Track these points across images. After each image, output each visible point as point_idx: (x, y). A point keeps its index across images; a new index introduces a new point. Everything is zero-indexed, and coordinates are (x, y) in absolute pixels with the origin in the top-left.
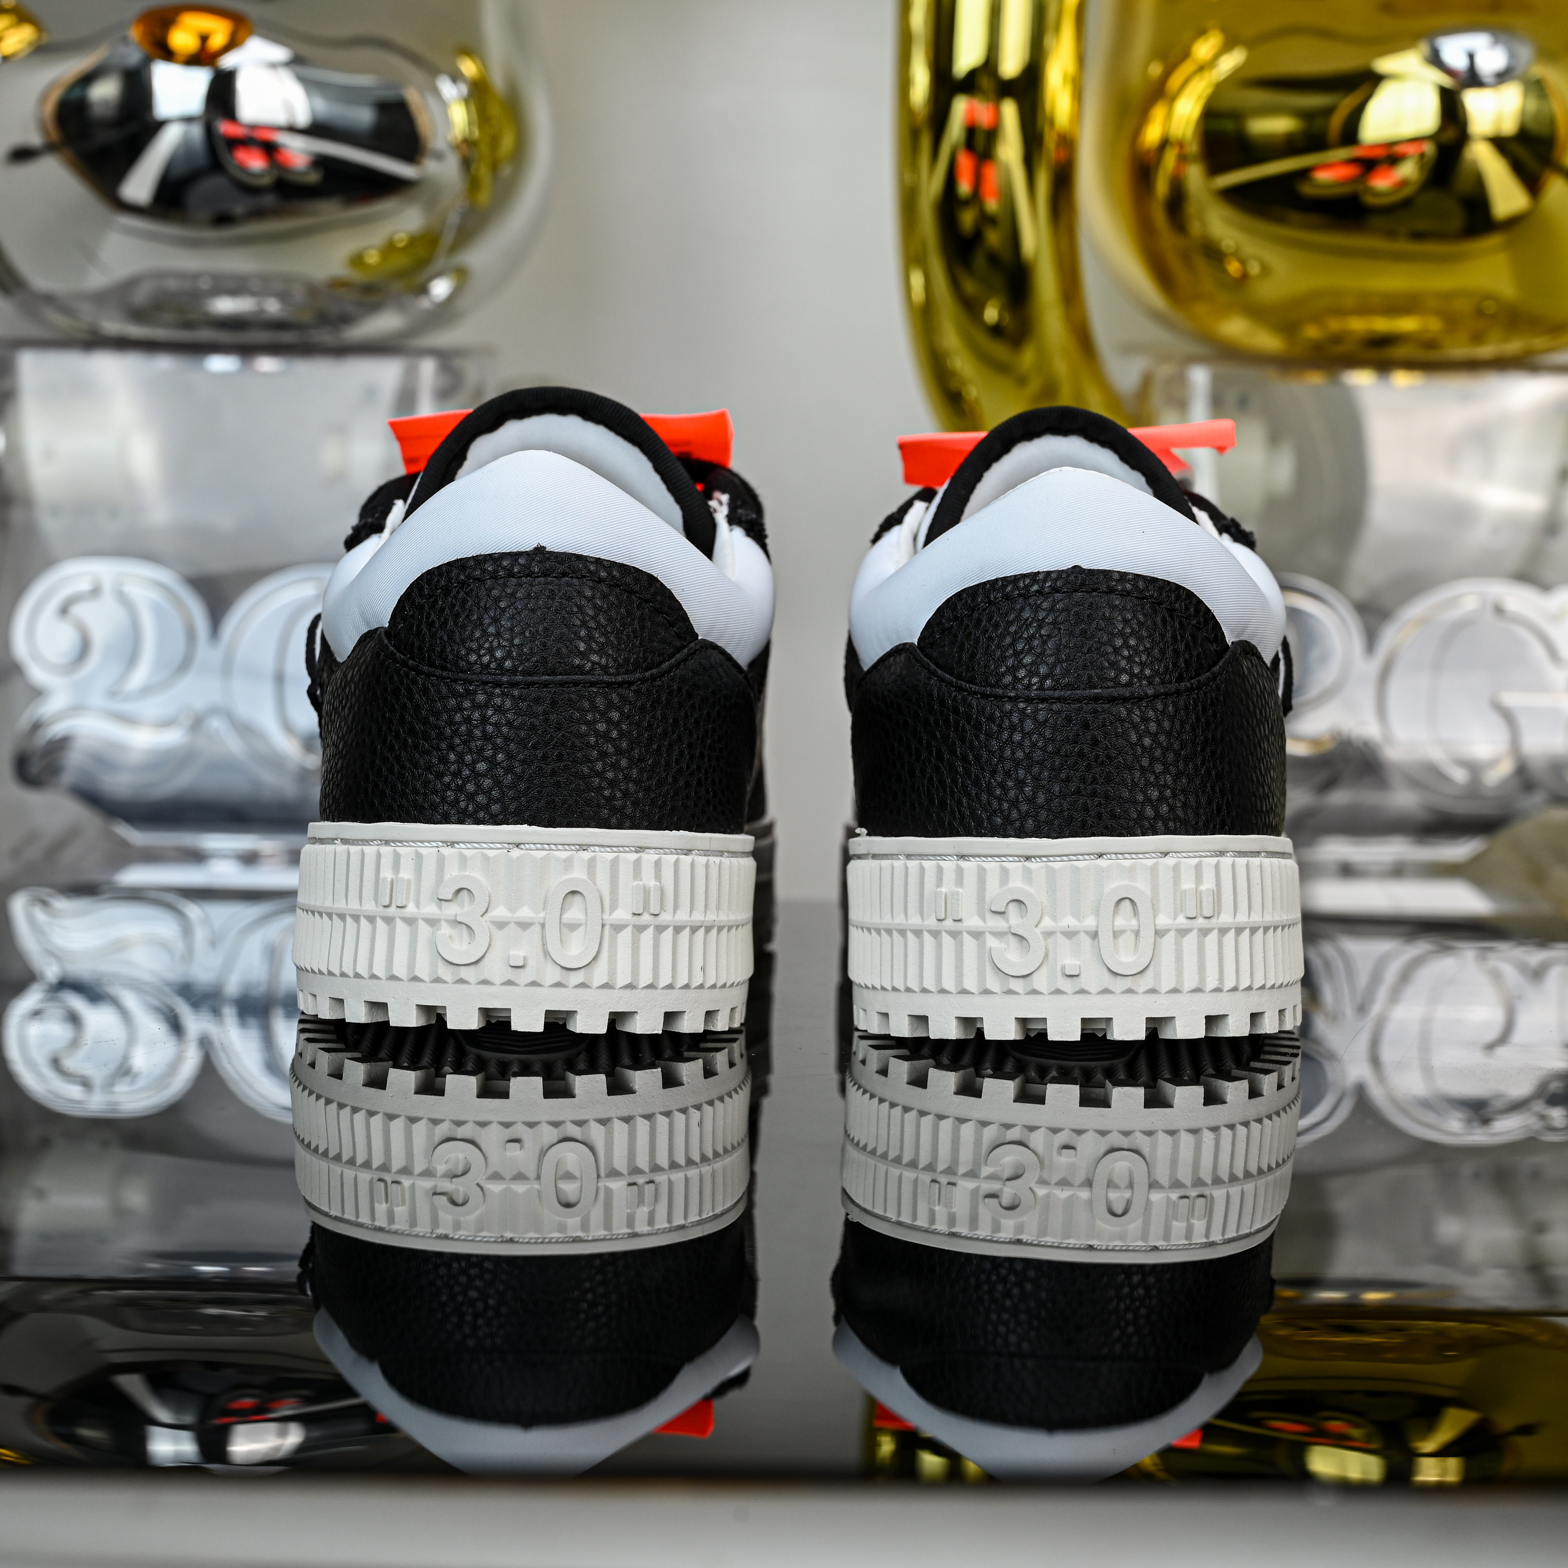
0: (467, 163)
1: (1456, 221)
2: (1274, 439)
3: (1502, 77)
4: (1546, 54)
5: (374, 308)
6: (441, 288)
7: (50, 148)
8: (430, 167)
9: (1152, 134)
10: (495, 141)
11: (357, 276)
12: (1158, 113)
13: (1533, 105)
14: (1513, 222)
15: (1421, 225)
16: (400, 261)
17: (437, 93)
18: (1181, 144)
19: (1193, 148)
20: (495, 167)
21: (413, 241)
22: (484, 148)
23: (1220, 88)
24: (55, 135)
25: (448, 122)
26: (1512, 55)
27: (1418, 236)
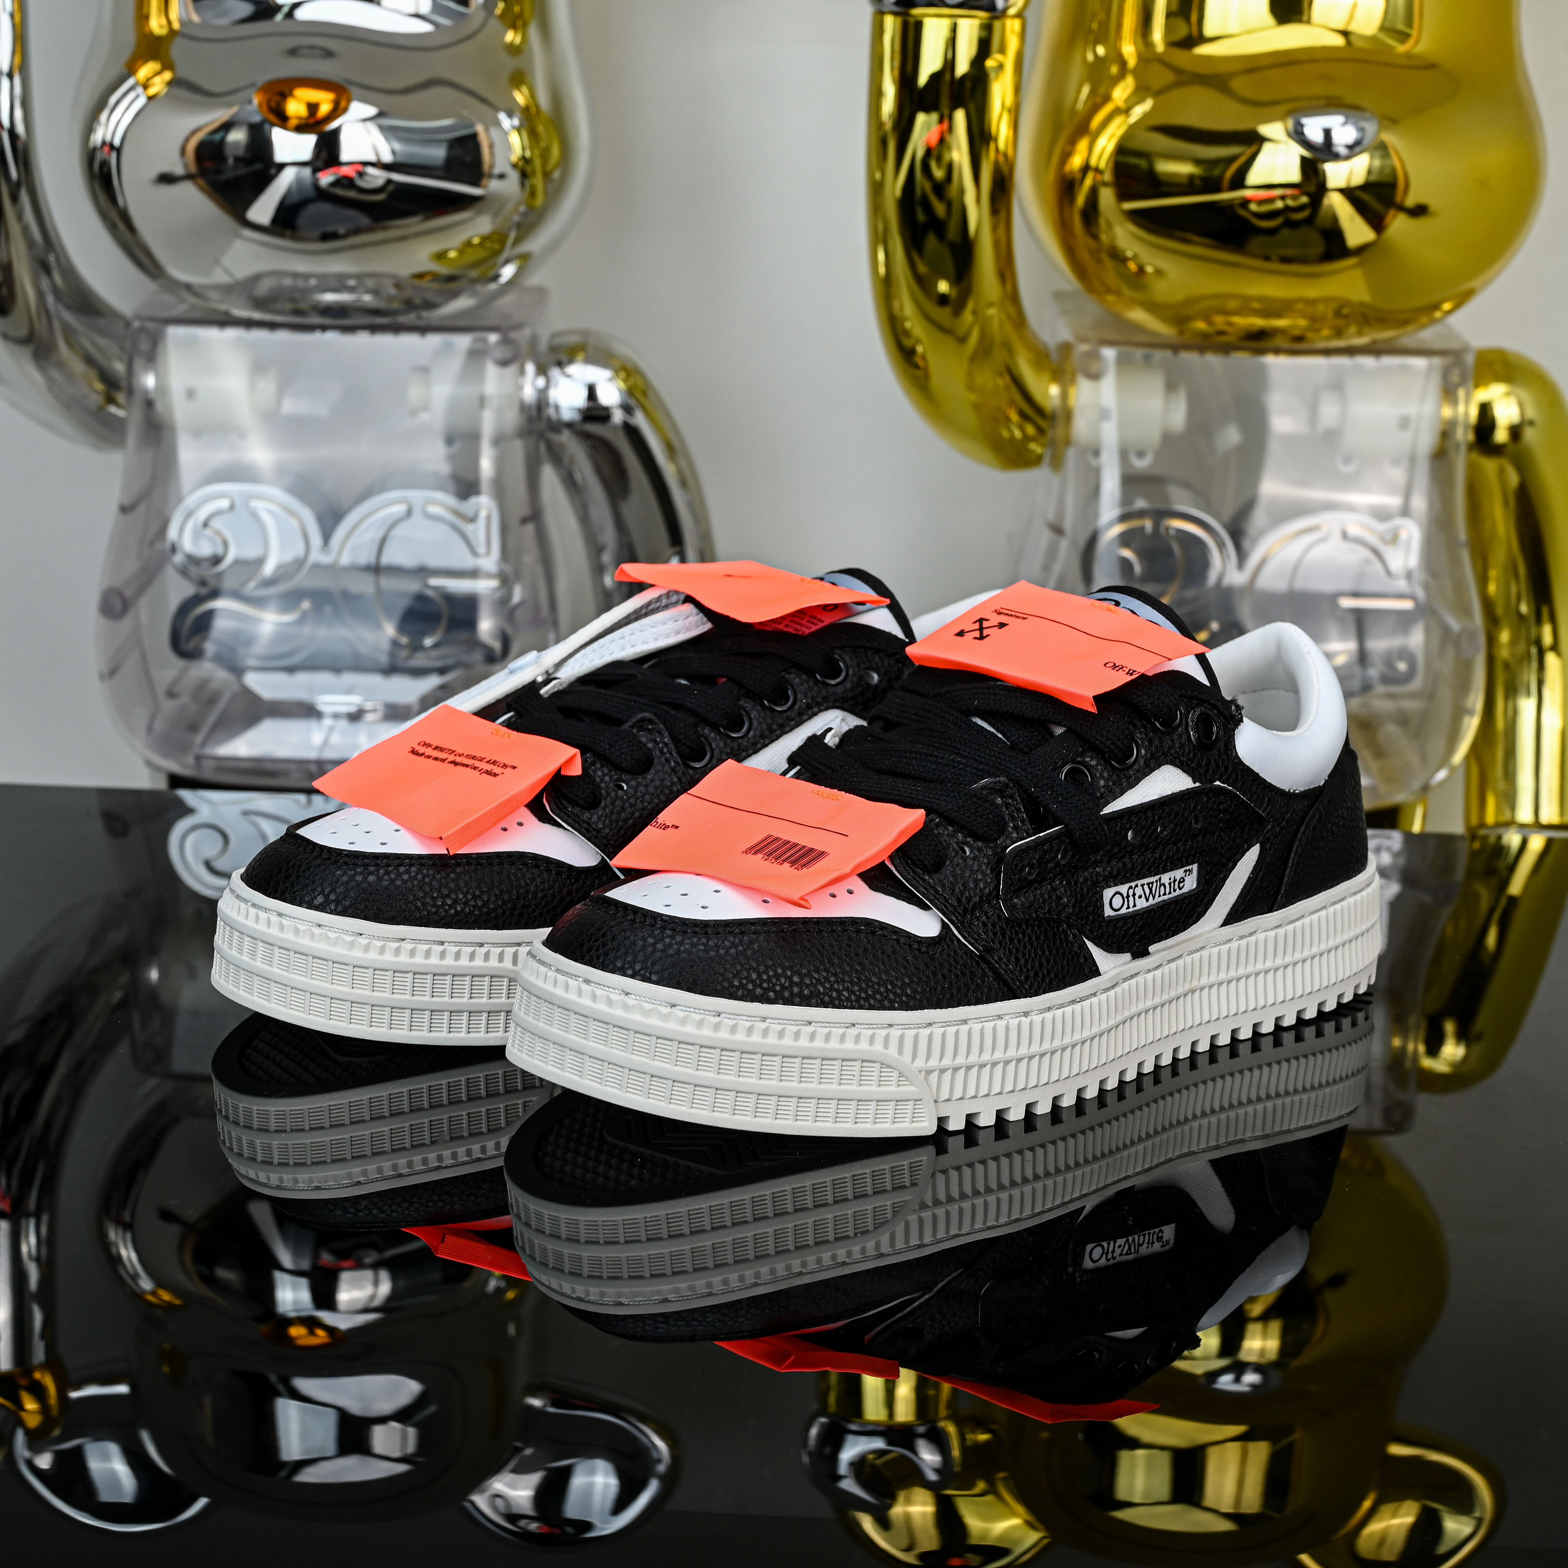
0: (524, 175)
1: (1318, 247)
2: (1171, 387)
3: (1354, 148)
4: (1389, 121)
5: (455, 295)
6: (508, 272)
7: (189, 177)
8: (494, 185)
9: (1076, 161)
10: (545, 155)
11: (442, 269)
12: (1082, 145)
13: (1377, 163)
14: (1361, 250)
15: (1289, 252)
16: (473, 256)
17: (498, 124)
18: (1097, 170)
19: (1108, 177)
20: (547, 175)
21: (484, 239)
22: (538, 163)
23: (1132, 128)
24: (193, 169)
25: (509, 147)
26: (1361, 130)
27: (1286, 260)
